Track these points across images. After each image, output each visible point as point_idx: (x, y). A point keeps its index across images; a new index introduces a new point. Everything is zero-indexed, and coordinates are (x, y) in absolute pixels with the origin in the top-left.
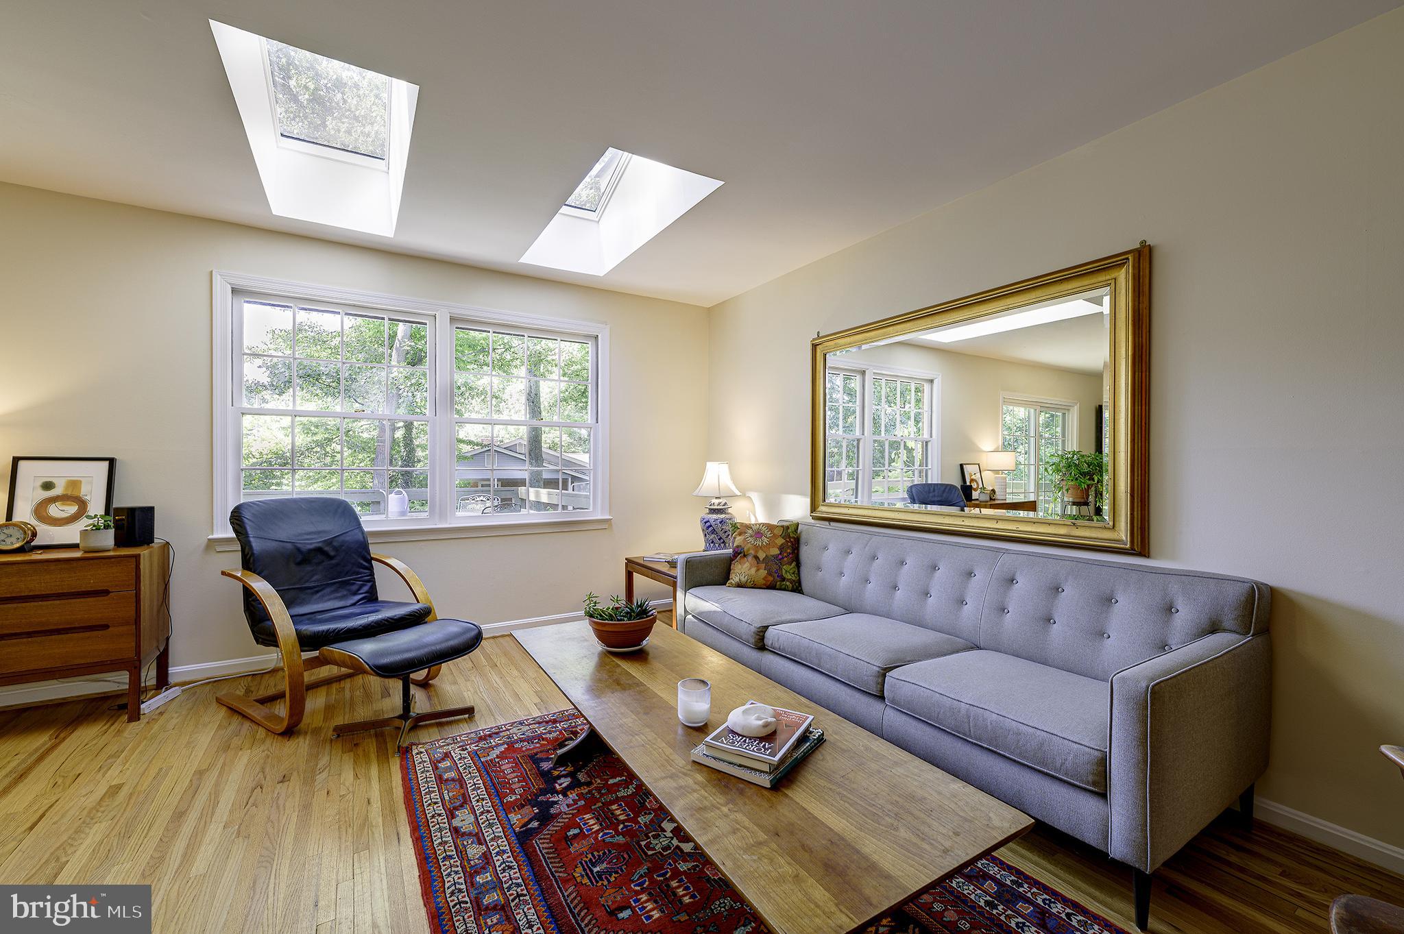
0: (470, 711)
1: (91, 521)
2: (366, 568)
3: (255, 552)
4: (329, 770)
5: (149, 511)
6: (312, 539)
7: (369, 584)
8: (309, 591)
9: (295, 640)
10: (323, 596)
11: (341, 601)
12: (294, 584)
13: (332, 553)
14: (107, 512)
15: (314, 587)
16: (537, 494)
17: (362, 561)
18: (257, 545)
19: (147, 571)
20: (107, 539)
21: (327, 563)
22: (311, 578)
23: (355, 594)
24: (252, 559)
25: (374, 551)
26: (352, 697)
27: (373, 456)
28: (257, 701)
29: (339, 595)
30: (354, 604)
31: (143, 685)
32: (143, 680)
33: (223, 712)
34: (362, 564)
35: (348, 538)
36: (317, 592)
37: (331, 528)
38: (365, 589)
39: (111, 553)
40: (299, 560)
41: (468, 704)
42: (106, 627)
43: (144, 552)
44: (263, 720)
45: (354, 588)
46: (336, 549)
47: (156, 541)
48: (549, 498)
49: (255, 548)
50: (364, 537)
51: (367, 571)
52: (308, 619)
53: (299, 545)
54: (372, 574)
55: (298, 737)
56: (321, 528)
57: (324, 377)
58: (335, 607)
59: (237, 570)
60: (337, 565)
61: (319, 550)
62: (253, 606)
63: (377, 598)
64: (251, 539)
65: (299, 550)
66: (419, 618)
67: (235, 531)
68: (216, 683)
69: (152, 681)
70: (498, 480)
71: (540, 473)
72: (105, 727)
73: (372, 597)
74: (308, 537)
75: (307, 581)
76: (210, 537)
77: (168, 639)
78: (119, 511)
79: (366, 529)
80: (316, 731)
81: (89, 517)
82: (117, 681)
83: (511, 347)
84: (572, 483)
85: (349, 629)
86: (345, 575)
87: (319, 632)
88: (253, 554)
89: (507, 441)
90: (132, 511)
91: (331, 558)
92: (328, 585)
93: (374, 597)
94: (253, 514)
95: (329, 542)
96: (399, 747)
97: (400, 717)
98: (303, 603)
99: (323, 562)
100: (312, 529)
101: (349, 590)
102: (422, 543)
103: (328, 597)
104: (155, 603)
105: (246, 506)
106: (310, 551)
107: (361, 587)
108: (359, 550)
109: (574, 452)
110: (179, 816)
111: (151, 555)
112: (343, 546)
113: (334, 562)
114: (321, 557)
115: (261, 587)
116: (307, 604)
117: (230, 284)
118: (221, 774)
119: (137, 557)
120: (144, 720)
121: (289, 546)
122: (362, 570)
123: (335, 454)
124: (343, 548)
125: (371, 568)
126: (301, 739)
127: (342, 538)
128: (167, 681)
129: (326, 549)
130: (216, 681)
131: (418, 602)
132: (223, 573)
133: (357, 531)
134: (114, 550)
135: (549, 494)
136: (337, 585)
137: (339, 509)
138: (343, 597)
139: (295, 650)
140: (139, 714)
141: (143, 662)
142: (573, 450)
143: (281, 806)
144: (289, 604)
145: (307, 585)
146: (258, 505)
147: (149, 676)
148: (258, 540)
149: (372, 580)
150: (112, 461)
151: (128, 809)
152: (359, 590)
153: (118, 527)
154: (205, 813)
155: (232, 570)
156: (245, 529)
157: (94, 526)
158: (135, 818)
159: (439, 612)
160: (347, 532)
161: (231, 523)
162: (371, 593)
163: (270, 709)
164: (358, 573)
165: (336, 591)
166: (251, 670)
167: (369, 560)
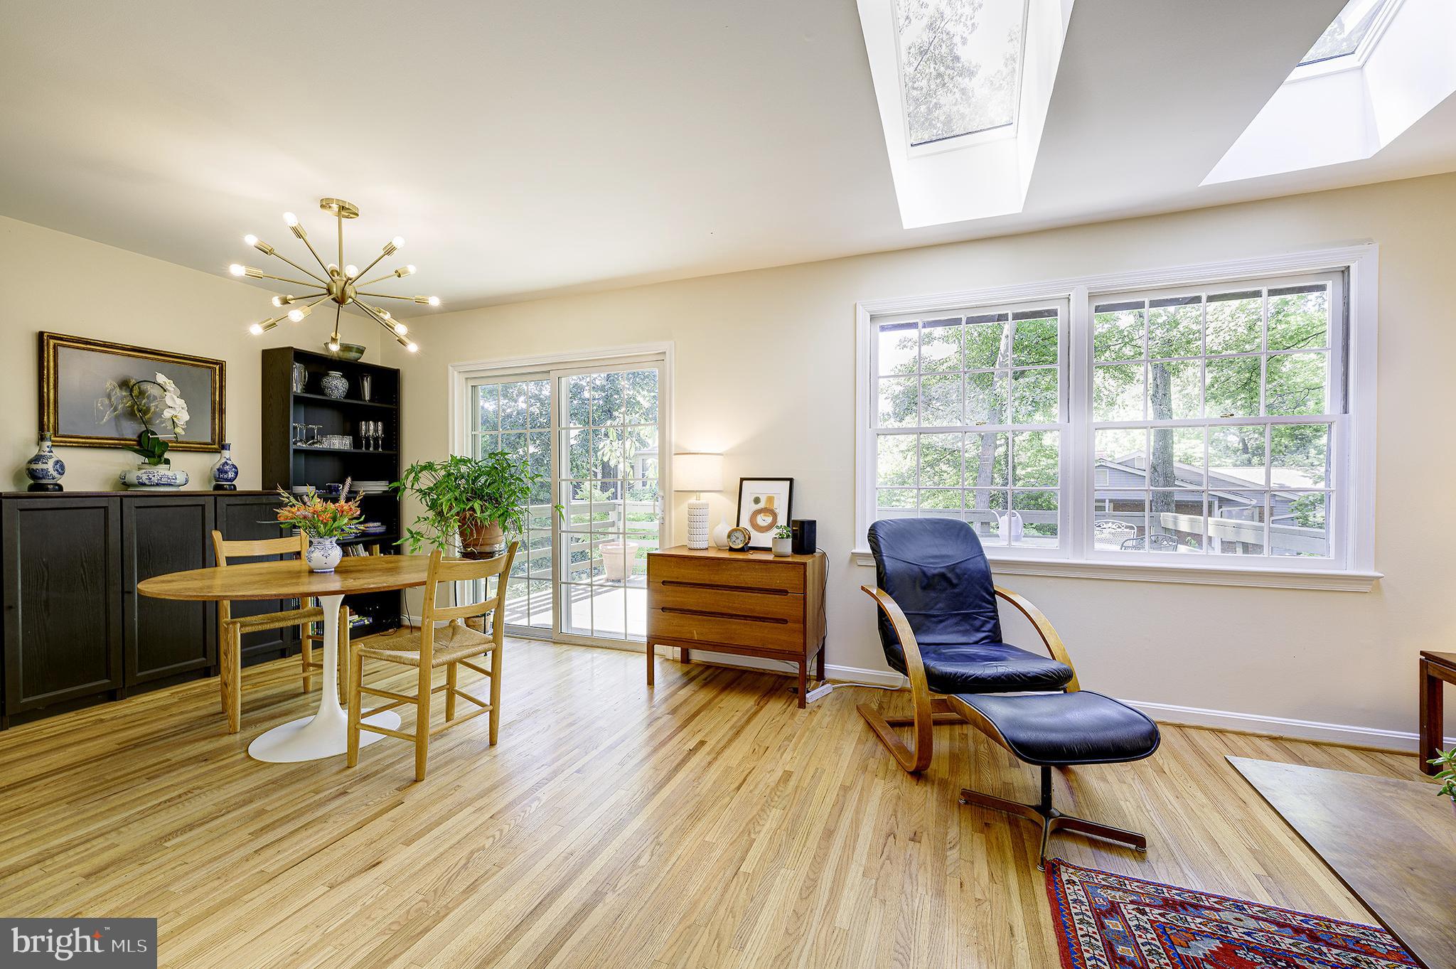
0: (1139, 841)
1: (778, 531)
2: (989, 602)
3: (887, 572)
4: (960, 849)
5: (812, 524)
6: (936, 563)
7: (993, 622)
8: (933, 619)
9: (923, 675)
10: (945, 627)
11: (964, 636)
12: (920, 610)
13: (955, 581)
14: (788, 525)
15: (938, 616)
16: (1175, 521)
17: (985, 594)
18: (889, 564)
19: (811, 578)
20: (787, 546)
21: (950, 591)
22: (936, 605)
23: (978, 630)
24: (885, 578)
25: (999, 583)
26: (976, 751)
27: (975, 475)
28: (889, 722)
29: (961, 628)
30: (976, 643)
31: (808, 673)
32: (808, 669)
33: (861, 725)
34: (985, 597)
35: (971, 566)
36: (941, 621)
37: (953, 553)
38: (988, 626)
39: (789, 559)
40: (924, 584)
41: (1134, 828)
42: (784, 621)
43: (807, 559)
44: (894, 748)
45: (977, 623)
46: (958, 576)
47: (817, 550)
48: (1192, 527)
49: (887, 568)
50: (986, 566)
51: (990, 606)
52: (935, 652)
53: (925, 569)
54: (995, 611)
55: (925, 785)
56: (944, 551)
57: (934, 402)
58: (958, 642)
59: (872, 586)
60: (960, 594)
61: (942, 576)
62: (886, 626)
63: (1000, 641)
64: (885, 558)
65: (924, 573)
66: (1057, 681)
67: (872, 548)
68: (857, 688)
69: (814, 673)
70: (1111, 501)
71: (1170, 494)
72: (785, 707)
73: (995, 638)
74: (932, 561)
75: (932, 608)
76: (853, 551)
77: (824, 638)
78: (795, 522)
79: (989, 556)
80: (943, 784)
81: (777, 527)
82: (791, 668)
83: (1132, 340)
84: (1220, 507)
85: (977, 678)
86: (968, 607)
87: (946, 673)
88: (886, 573)
89: (1120, 455)
90: (802, 523)
91: (954, 586)
92: (952, 615)
93: (998, 638)
94: (886, 532)
95: (952, 568)
96: (1042, 859)
97: (1036, 808)
98: (928, 631)
99: (945, 589)
100: (935, 552)
101: (972, 625)
102: (1051, 580)
103: (951, 629)
104: (816, 606)
105: (880, 525)
106: (934, 575)
107: (985, 623)
108: (982, 580)
109: (1217, 466)
110: (829, 834)
111: (814, 562)
112: (965, 574)
113: (956, 590)
114: (945, 584)
115: (893, 608)
116: (931, 633)
117: (869, 312)
118: (860, 800)
119: (805, 564)
120: (808, 710)
121: (916, 569)
122: (984, 604)
123: (943, 474)
124: (966, 576)
125: (994, 603)
126: (928, 788)
127: (963, 566)
128: (823, 676)
129: (949, 575)
130: (856, 686)
131: (1054, 658)
132: (863, 588)
133: (979, 558)
134: (792, 556)
135: (1192, 521)
136: (960, 617)
137: (961, 533)
138: (965, 633)
139: (923, 687)
140: (805, 702)
141: (808, 657)
142: (1217, 463)
143: (914, 876)
144: (916, 630)
145: (931, 612)
146: (890, 524)
147: (812, 669)
148: (890, 560)
149: (995, 618)
150: (791, 480)
151: (793, 806)
152: (982, 626)
153: (795, 537)
154: (848, 842)
155: (869, 586)
156: (880, 547)
157: (780, 535)
158: (799, 817)
159: (1083, 679)
160: (969, 559)
161: (869, 540)
162: (994, 633)
163: (899, 736)
164: (981, 607)
165: (957, 624)
166: (882, 683)
167: (993, 594)
